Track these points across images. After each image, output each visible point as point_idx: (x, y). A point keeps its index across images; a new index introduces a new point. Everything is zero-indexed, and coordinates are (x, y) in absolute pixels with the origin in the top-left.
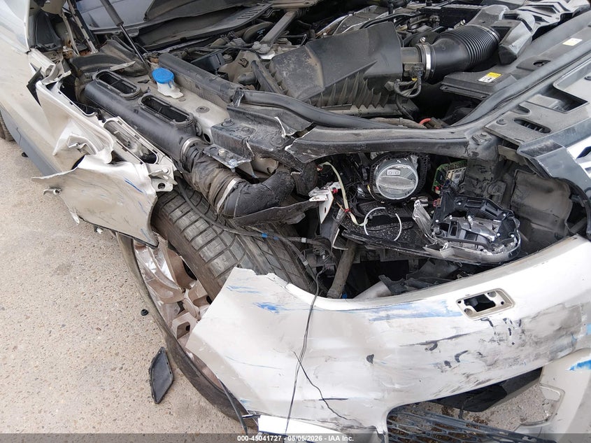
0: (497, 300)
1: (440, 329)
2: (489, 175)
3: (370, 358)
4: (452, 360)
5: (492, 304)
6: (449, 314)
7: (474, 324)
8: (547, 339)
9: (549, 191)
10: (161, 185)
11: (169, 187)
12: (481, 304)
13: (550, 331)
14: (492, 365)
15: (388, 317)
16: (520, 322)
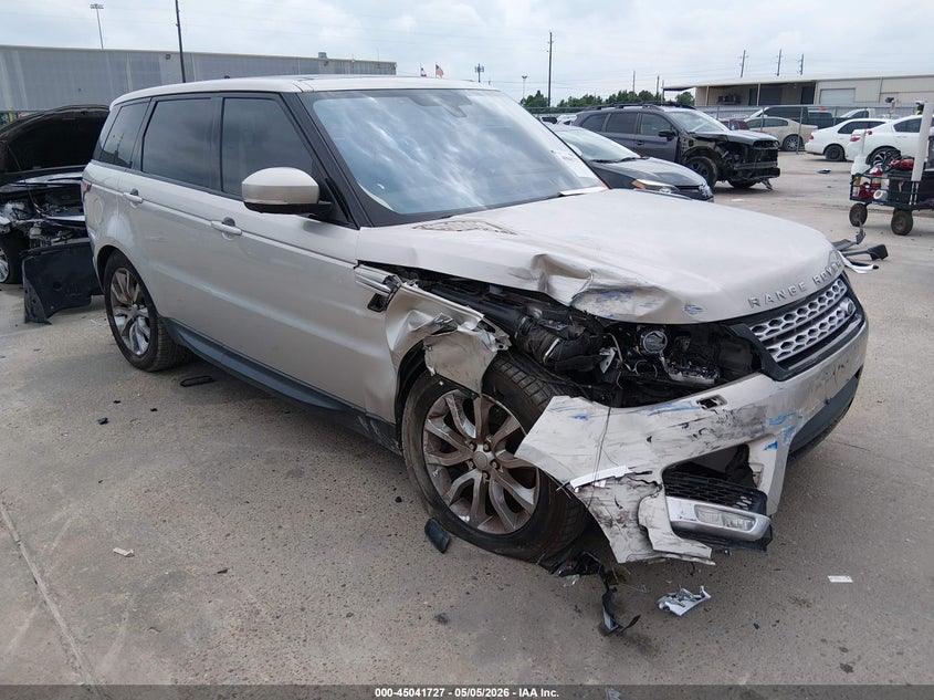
0: (717, 402)
1: (689, 416)
2: (705, 342)
3: (649, 439)
4: (697, 433)
5: (716, 405)
6: (693, 408)
7: (707, 413)
8: (748, 424)
9: (739, 350)
10: (501, 347)
11: (505, 348)
12: (709, 403)
13: (747, 420)
14: (720, 437)
15: (659, 412)
16: (732, 412)
